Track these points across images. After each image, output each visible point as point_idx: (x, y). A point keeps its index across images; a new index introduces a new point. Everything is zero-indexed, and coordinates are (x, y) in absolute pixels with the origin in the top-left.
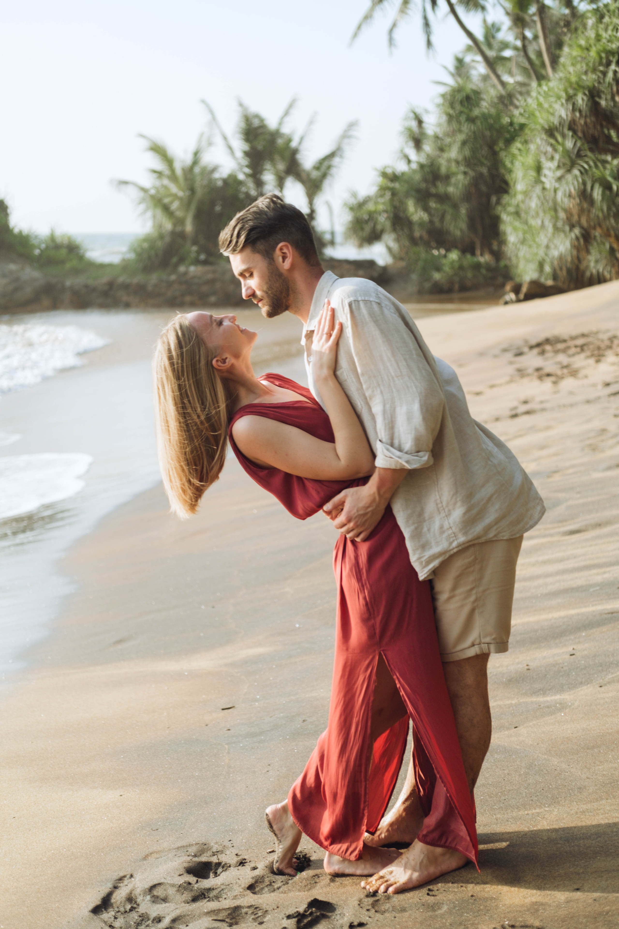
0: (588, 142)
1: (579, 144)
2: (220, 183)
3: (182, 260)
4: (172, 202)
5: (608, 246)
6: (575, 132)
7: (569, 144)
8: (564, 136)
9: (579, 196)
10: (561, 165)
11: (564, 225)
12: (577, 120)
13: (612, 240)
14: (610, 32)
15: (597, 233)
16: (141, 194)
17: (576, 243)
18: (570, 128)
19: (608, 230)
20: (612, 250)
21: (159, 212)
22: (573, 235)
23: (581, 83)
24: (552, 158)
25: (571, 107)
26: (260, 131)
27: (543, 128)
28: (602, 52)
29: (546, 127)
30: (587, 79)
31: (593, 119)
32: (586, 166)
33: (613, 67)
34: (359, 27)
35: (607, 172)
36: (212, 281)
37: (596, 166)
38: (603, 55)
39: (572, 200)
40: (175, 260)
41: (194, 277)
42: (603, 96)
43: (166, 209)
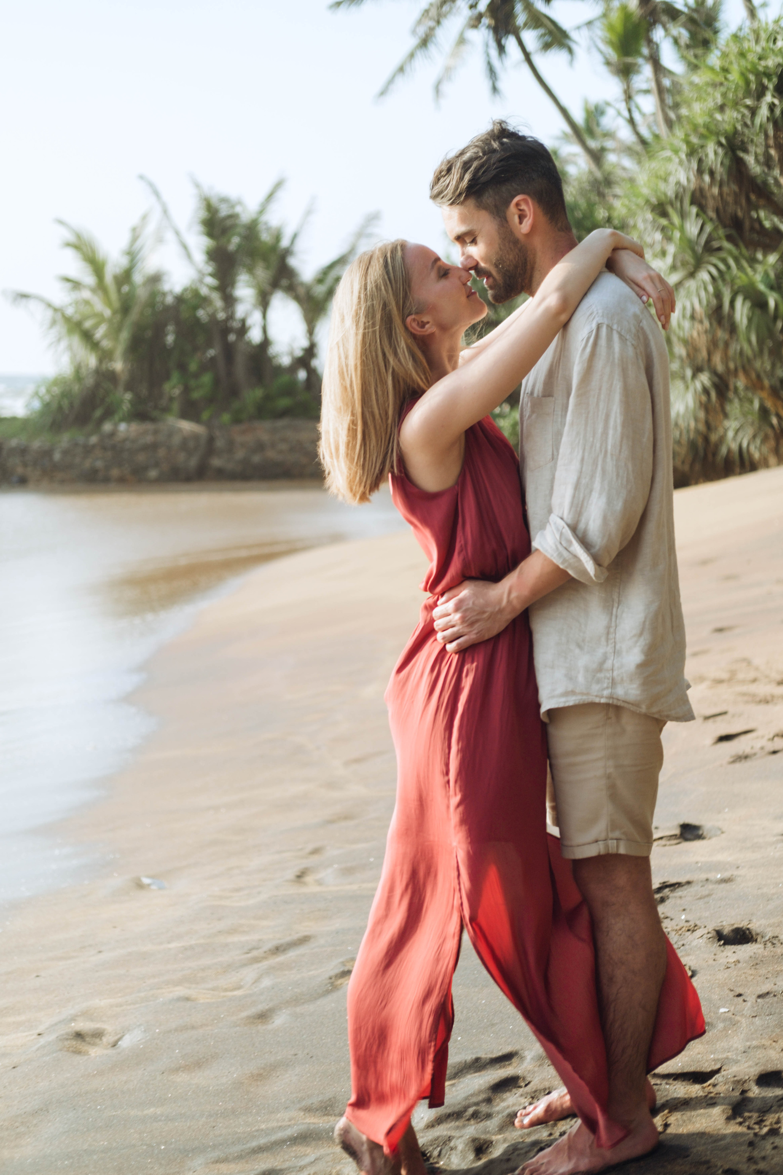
0: (725, 226)
1: (708, 228)
2: (169, 300)
3: (108, 414)
4: (96, 326)
5: (756, 405)
6: (702, 208)
7: (692, 228)
8: (683, 215)
9: (710, 317)
10: (679, 264)
11: (682, 367)
12: (706, 187)
13: (764, 394)
14: (763, 43)
15: (741, 383)
16: (49, 313)
17: (704, 398)
18: (693, 201)
19: (758, 377)
20: (764, 412)
21: (76, 341)
22: (699, 386)
23: (713, 127)
24: (664, 253)
25: (695, 165)
26: (229, 222)
27: (647, 202)
28: (751, 72)
29: (654, 200)
30: (723, 120)
31: (735, 187)
32: (722, 266)
33: (769, 98)
34: (391, 81)
35: (758, 278)
36: (154, 447)
37: (740, 267)
38: (752, 77)
39: (697, 325)
40: (98, 413)
41: (125, 440)
42: (752, 148)
43: (87, 336)
